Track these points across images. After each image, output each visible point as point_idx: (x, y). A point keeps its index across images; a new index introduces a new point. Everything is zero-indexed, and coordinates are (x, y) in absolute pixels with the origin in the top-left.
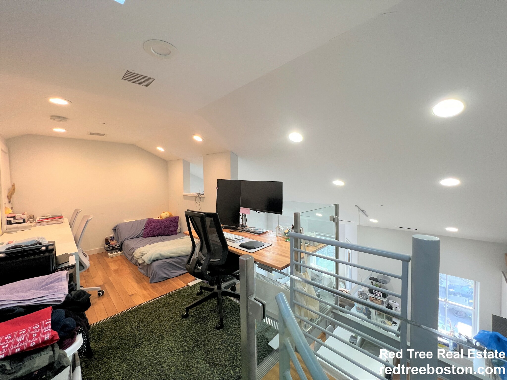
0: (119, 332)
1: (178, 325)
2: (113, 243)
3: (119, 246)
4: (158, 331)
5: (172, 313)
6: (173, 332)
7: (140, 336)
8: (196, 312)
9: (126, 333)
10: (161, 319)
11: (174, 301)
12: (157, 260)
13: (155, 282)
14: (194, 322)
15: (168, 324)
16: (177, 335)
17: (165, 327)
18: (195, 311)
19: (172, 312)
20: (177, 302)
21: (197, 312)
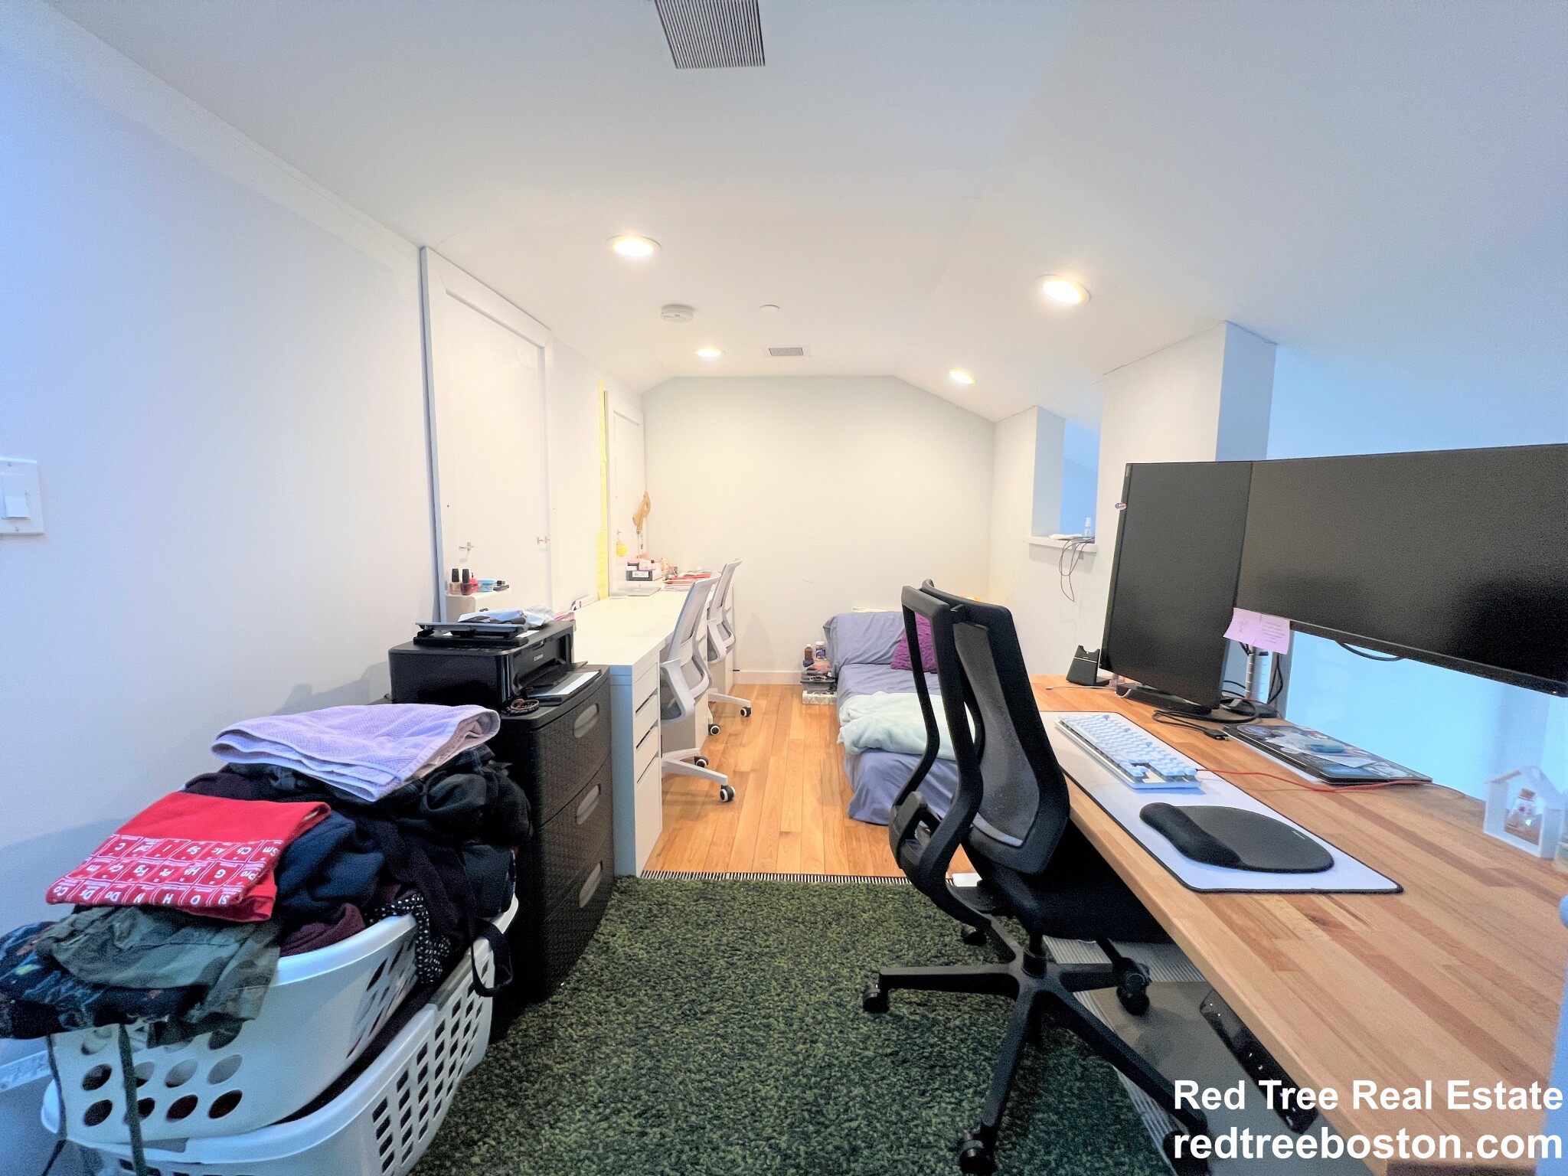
0: (687, 936)
1: (833, 1026)
2: (819, 664)
3: (832, 678)
4: (767, 1004)
5: (845, 961)
6: (804, 1043)
7: (716, 986)
8: (921, 1010)
9: (699, 951)
10: (800, 963)
11: (873, 918)
12: (879, 749)
13: (863, 818)
14: (889, 1051)
15: (806, 997)
16: (807, 1062)
17: (792, 1003)
18: (919, 1005)
19: (847, 959)
20: (880, 929)
21: (924, 1016)
